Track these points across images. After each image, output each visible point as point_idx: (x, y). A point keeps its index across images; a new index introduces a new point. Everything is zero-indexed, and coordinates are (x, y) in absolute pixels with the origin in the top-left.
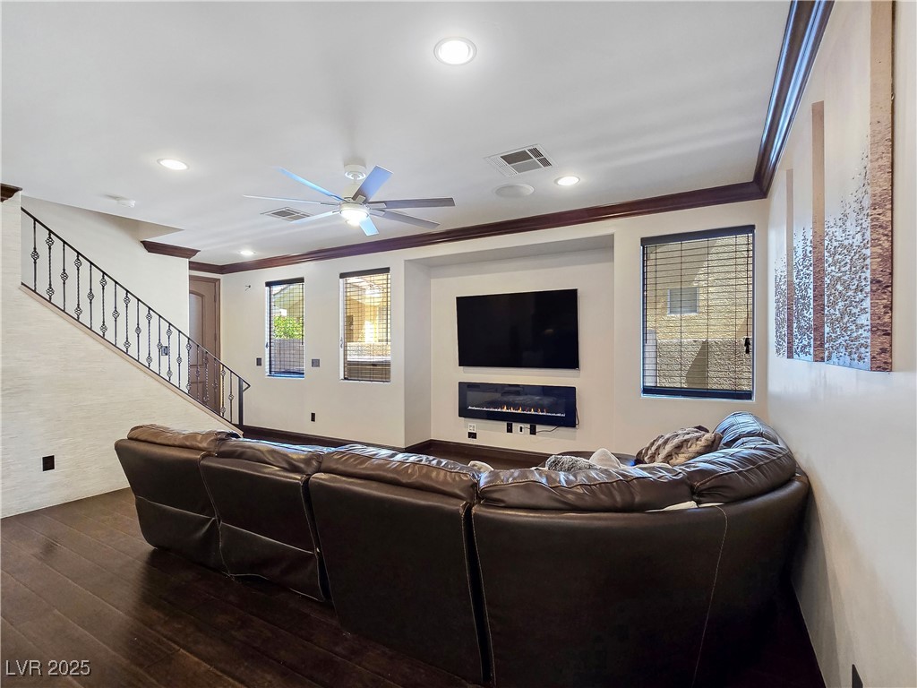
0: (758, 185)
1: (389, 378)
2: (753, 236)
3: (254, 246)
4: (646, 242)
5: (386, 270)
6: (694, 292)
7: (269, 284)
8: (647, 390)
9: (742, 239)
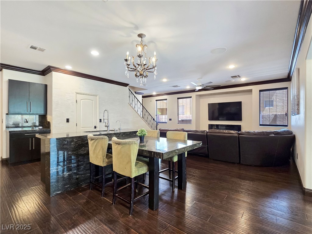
0: (288, 79)
1: (191, 123)
2: (288, 90)
3: (156, 92)
4: (260, 91)
5: (191, 97)
6: (272, 101)
7: (156, 100)
8: (260, 125)
9: (285, 90)
